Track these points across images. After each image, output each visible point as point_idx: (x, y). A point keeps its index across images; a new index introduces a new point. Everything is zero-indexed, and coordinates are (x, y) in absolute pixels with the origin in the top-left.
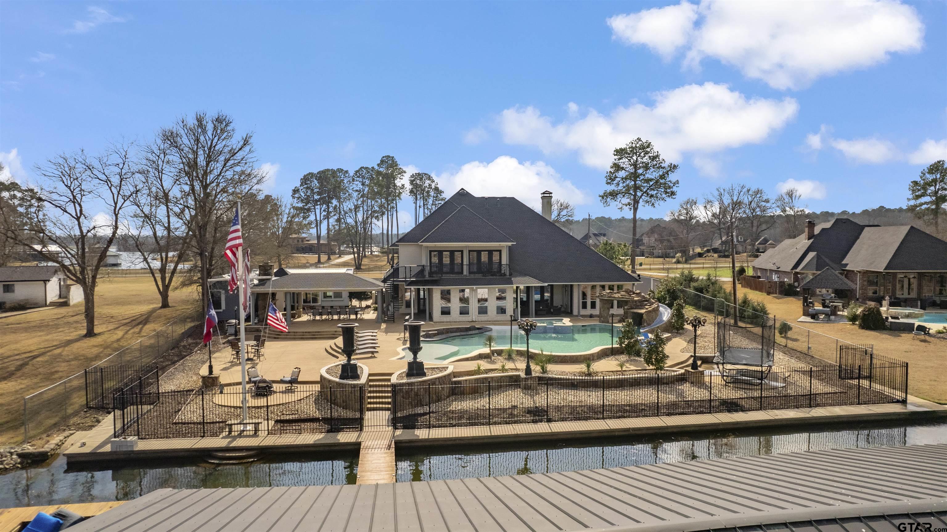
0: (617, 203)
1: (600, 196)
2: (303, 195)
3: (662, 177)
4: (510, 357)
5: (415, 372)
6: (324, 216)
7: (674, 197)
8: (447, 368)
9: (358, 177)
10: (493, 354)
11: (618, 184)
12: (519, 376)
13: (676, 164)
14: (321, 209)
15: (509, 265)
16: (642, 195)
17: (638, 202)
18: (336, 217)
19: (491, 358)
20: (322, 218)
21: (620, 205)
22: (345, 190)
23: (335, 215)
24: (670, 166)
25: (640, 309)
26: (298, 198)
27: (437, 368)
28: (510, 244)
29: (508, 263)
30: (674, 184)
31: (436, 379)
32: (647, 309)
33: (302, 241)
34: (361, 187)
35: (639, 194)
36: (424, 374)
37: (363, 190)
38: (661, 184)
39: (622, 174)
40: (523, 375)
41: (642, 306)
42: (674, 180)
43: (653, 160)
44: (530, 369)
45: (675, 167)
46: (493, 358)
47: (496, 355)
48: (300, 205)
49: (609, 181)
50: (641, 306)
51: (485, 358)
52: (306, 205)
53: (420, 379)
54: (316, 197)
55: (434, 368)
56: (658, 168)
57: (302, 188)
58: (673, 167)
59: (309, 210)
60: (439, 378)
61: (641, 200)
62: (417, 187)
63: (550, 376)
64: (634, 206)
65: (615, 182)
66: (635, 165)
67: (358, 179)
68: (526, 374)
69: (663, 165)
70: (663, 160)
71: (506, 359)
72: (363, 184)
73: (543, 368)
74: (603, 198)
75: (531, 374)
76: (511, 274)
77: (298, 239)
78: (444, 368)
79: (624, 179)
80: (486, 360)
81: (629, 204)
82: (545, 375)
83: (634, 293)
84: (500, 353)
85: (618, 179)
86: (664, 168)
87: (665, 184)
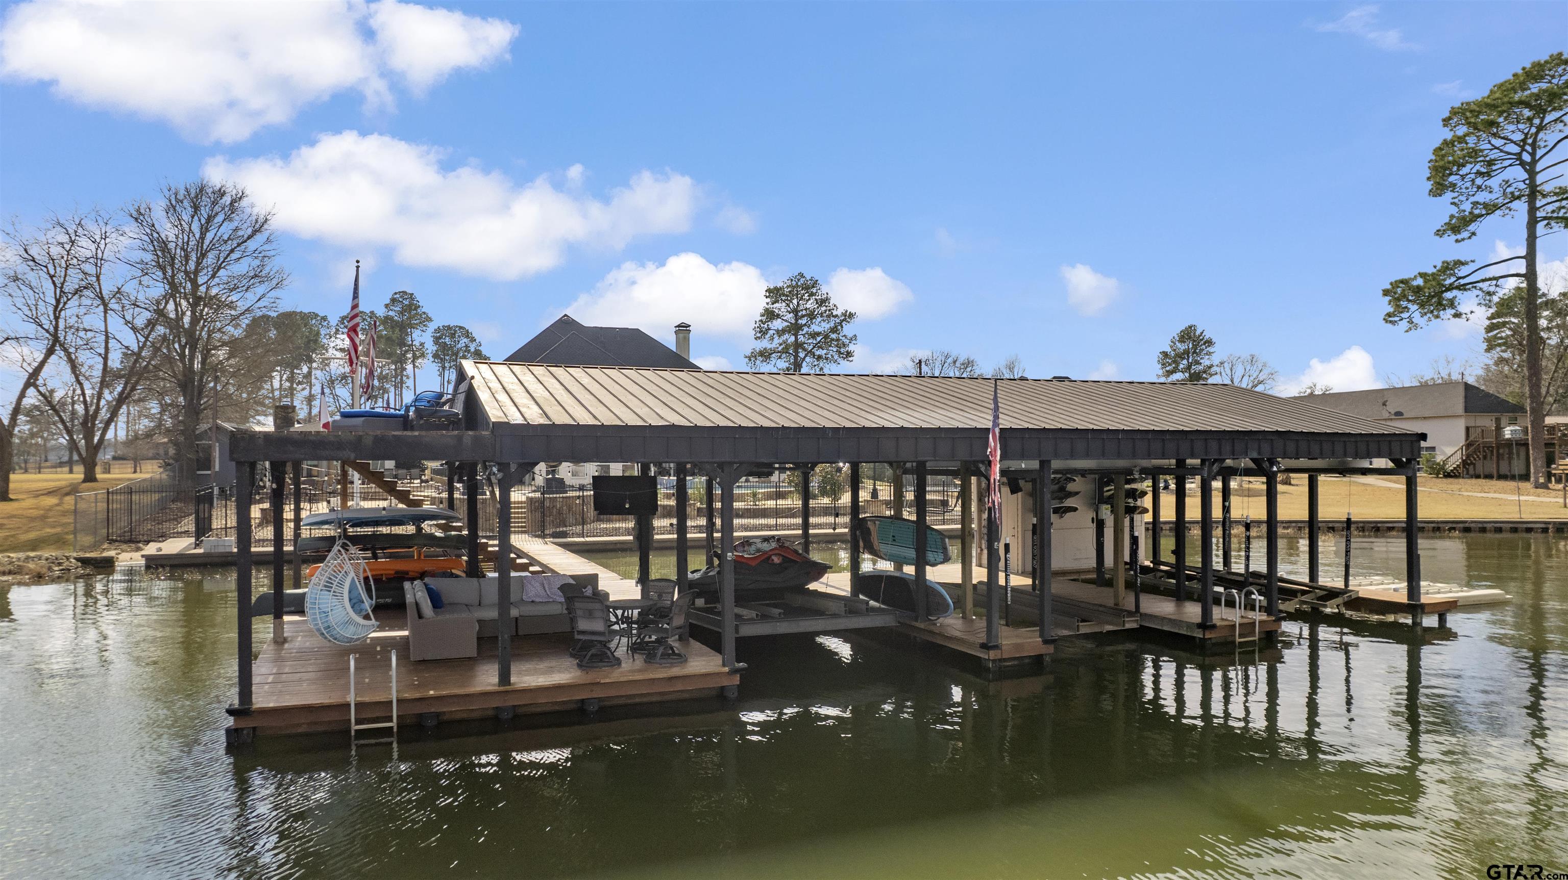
0: (771, 366)
3: (834, 330)
11: (772, 339)
13: (853, 312)
16: (806, 356)
22: (322, 348)
24: (844, 314)
30: (851, 340)
35: (802, 355)
38: (833, 340)
39: (778, 324)
42: (850, 335)
43: (821, 305)
56: (827, 316)
58: (849, 316)
61: (804, 363)
62: (444, 349)
65: (767, 336)
66: (795, 311)
69: (835, 313)
70: (835, 305)
79: (780, 333)
85: (771, 332)
86: (836, 316)
87: (838, 340)
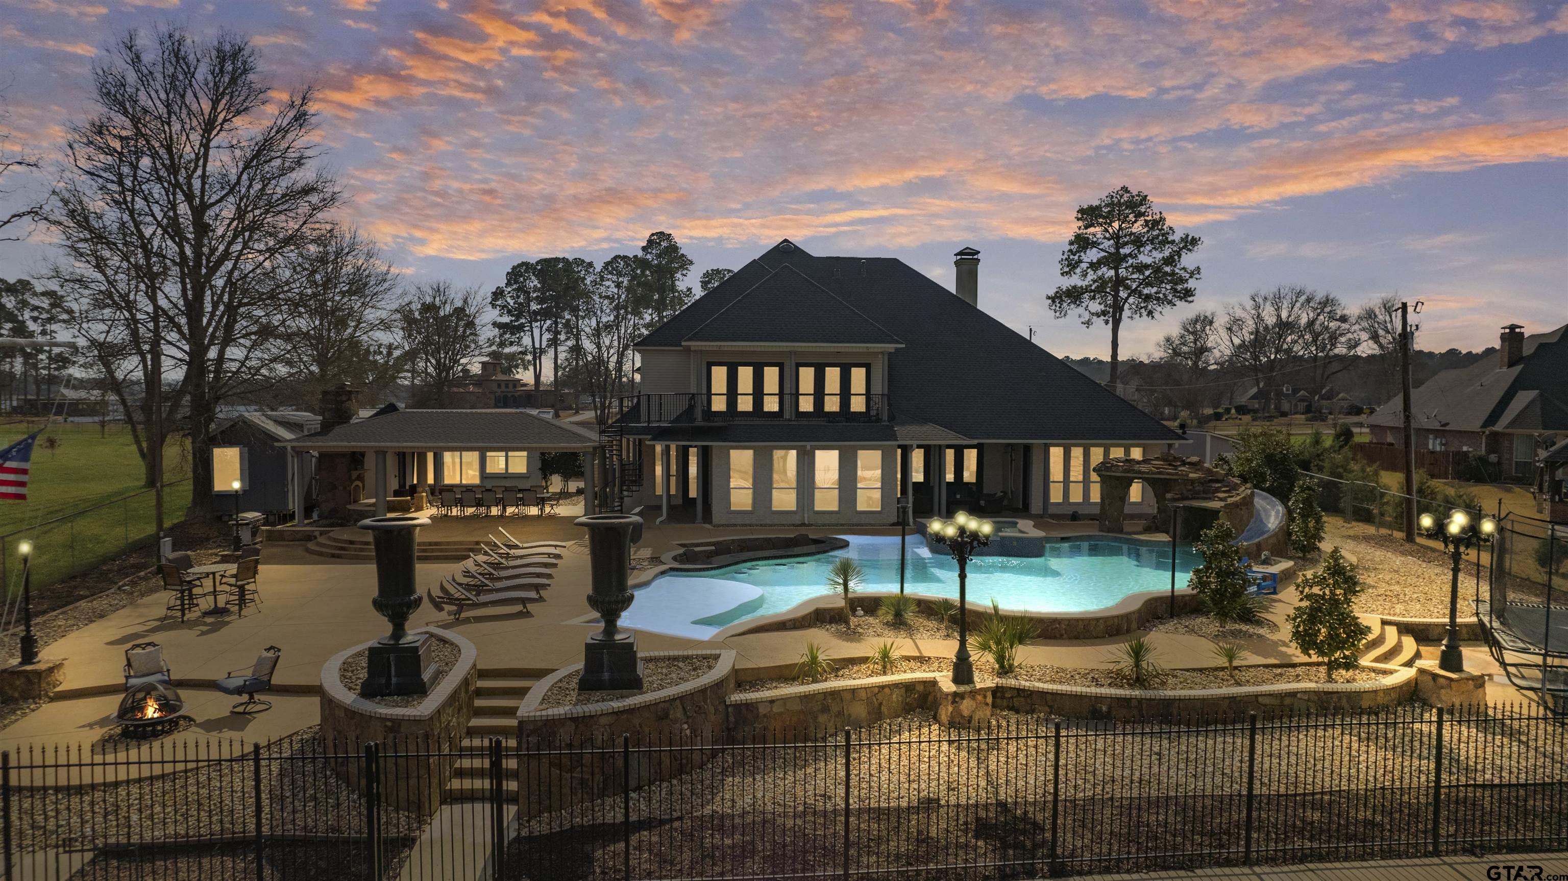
0: (1081, 310)
1: (1048, 298)
2: (512, 302)
3: (1169, 261)
4: (899, 623)
5: (606, 676)
6: (549, 340)
7: (1190, 299)
8: (717, 657)
9: (612, 274)
10: (854, 610)
11: (1084, 275)
12: (934, 683)
13: (1197, 236)
14: (541, 328)
15: (888, 396)
16: (1129, 295)
17: (1121, 309)
18: (570, 343)
19: (847, 622)
20: (544, 344)
21: (1087, 316)
22: (587, 295)
23: (568, 339)
24: (1185, 239)
25: (1209, 499)
26: (503, 307)
27: (685, 658)
28: (891, 347)
29: (886, 392)
30: (1192, 274)
31: (672, 700)
32: (1221, 499)
33: (515, 386)
34: (616, 290)
35: (1123, 294)
36: (635, 685)
37: (619, 297)
38: (1166, 273)
39: (1093, 255)
40: (946, 684)
41: (1209, 494)
42: (1191, 267)
43: (1152, 229)
44: (970, 666)
45: (1194, 241)
46: (853, 621)
47: (860, 612)
48: (506, 319)
49: (1066, 269)
50: (1204, 492)
51: (831, 622)
52: (517, 320)
53: (616, 705)
54: (534, 307)
55: (675, 658)
56: (1160, 243)
57: (509, 289)
58: (1190, 242)
59: (521, 328)
60: (682, 699)
61: (1127, 306)
63: (1025, 684)
64: (1114, 316)
65: (1078, 270)
66: (1116, 237)
67: (610, 276)
68: (956, 680)
69: (1170, 238)
70: (1171, 228)
71: (887, 624)
72: (618, 286)
73: (1000, 659)
74: (1054, 302)
75: (970, 681)
76: (892, 418)
77: (507, 383)
78: (705, 657)
79: (1094, 266)
80: (834, 628)
81: (1104, 313)
82: (1011, 682)
83: (1184, 463)
84: (871, 605)
85: (1084, 266)
86: (1173, 242)
87: (1173, 274)
